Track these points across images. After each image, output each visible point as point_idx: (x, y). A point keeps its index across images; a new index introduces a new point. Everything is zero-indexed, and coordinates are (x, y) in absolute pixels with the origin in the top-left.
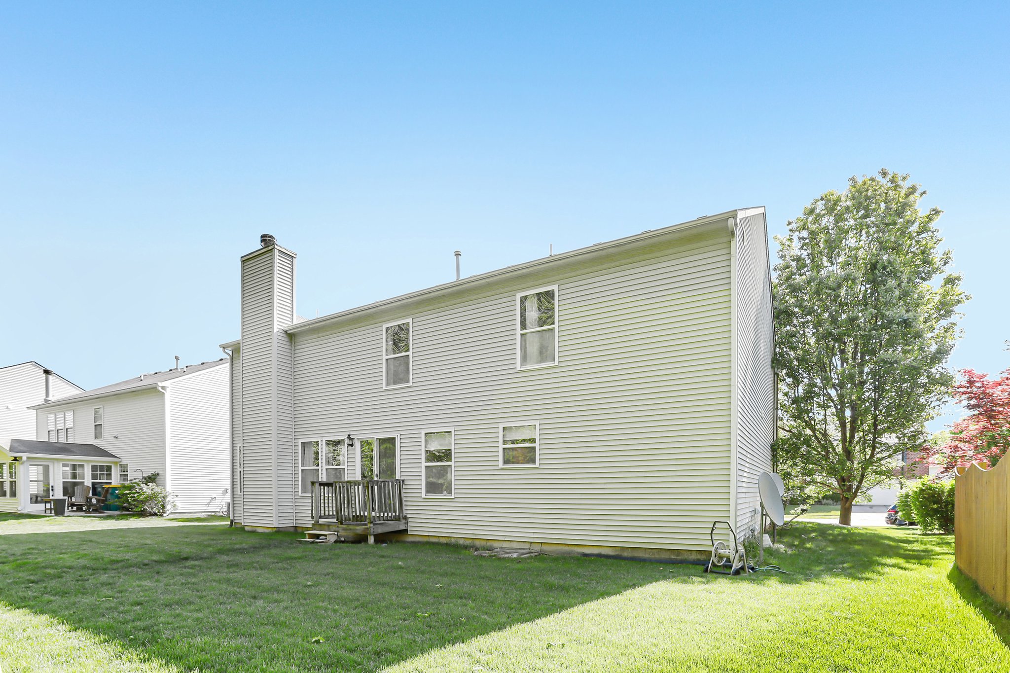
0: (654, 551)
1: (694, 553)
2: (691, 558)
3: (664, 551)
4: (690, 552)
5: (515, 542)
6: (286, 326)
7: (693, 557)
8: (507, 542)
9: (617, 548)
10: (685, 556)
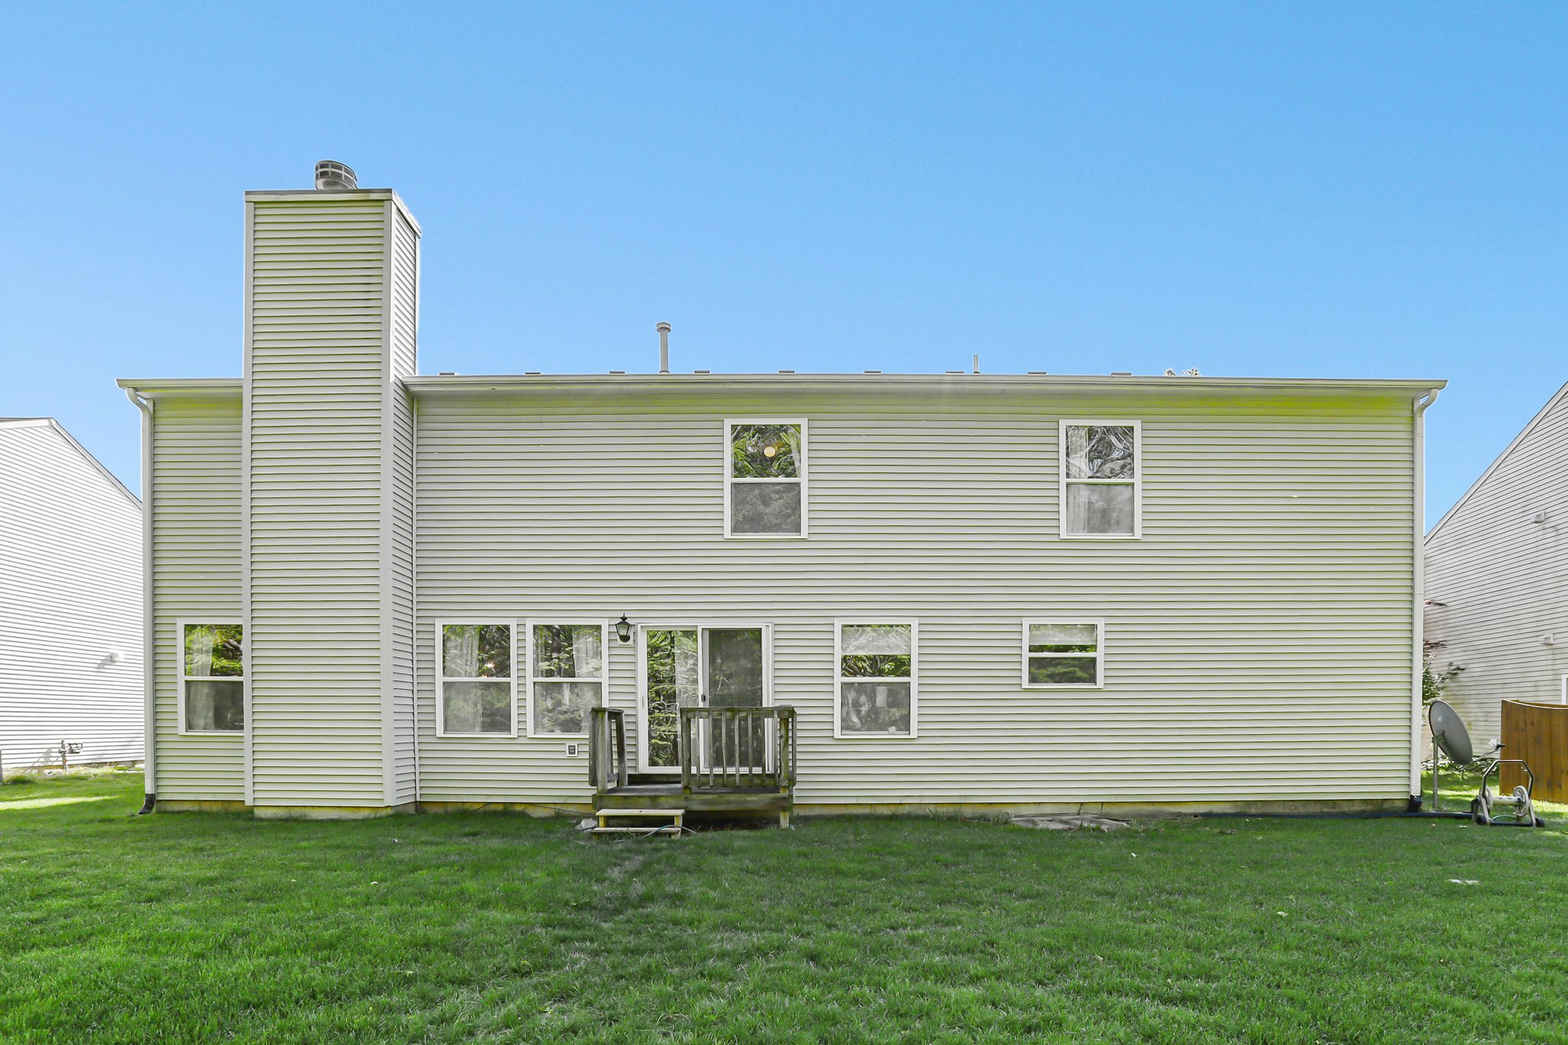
0: (1296, 804)
1: (1356, 803)
2: (1352, 810)
3: (1312, 803)
4: (1351, 802)
5: (1049, 805)
6: (406, 375)
7: (1357, 808)
8: (1032, 805)
9: (1239, 804)
10: (1346, 808)
